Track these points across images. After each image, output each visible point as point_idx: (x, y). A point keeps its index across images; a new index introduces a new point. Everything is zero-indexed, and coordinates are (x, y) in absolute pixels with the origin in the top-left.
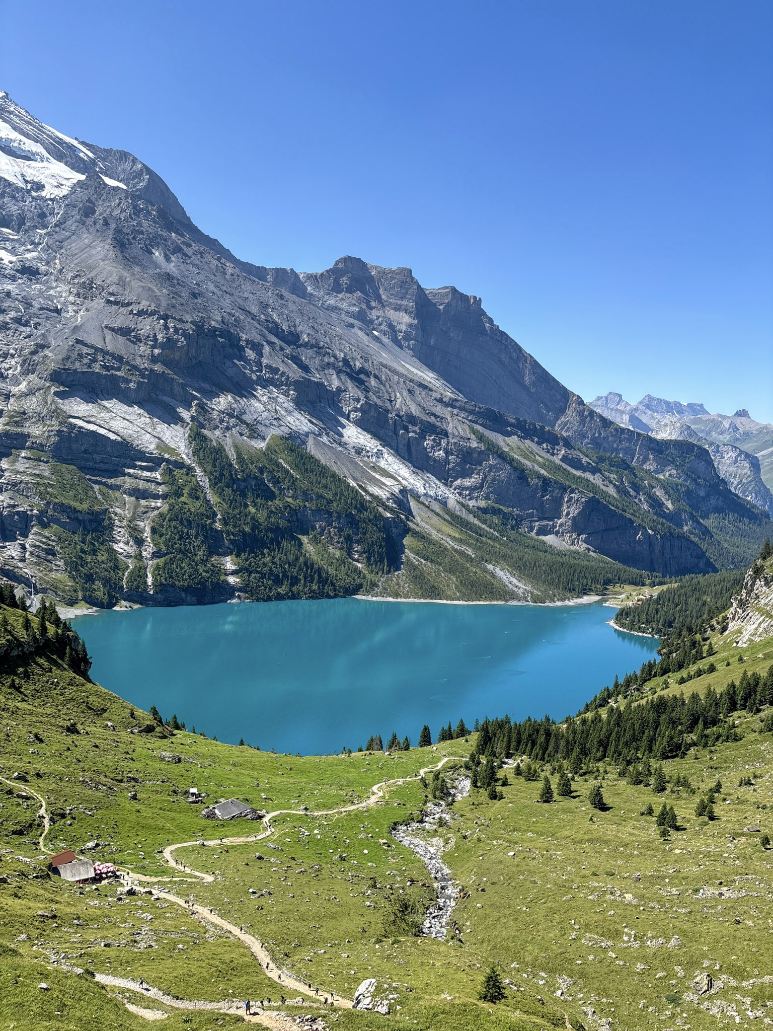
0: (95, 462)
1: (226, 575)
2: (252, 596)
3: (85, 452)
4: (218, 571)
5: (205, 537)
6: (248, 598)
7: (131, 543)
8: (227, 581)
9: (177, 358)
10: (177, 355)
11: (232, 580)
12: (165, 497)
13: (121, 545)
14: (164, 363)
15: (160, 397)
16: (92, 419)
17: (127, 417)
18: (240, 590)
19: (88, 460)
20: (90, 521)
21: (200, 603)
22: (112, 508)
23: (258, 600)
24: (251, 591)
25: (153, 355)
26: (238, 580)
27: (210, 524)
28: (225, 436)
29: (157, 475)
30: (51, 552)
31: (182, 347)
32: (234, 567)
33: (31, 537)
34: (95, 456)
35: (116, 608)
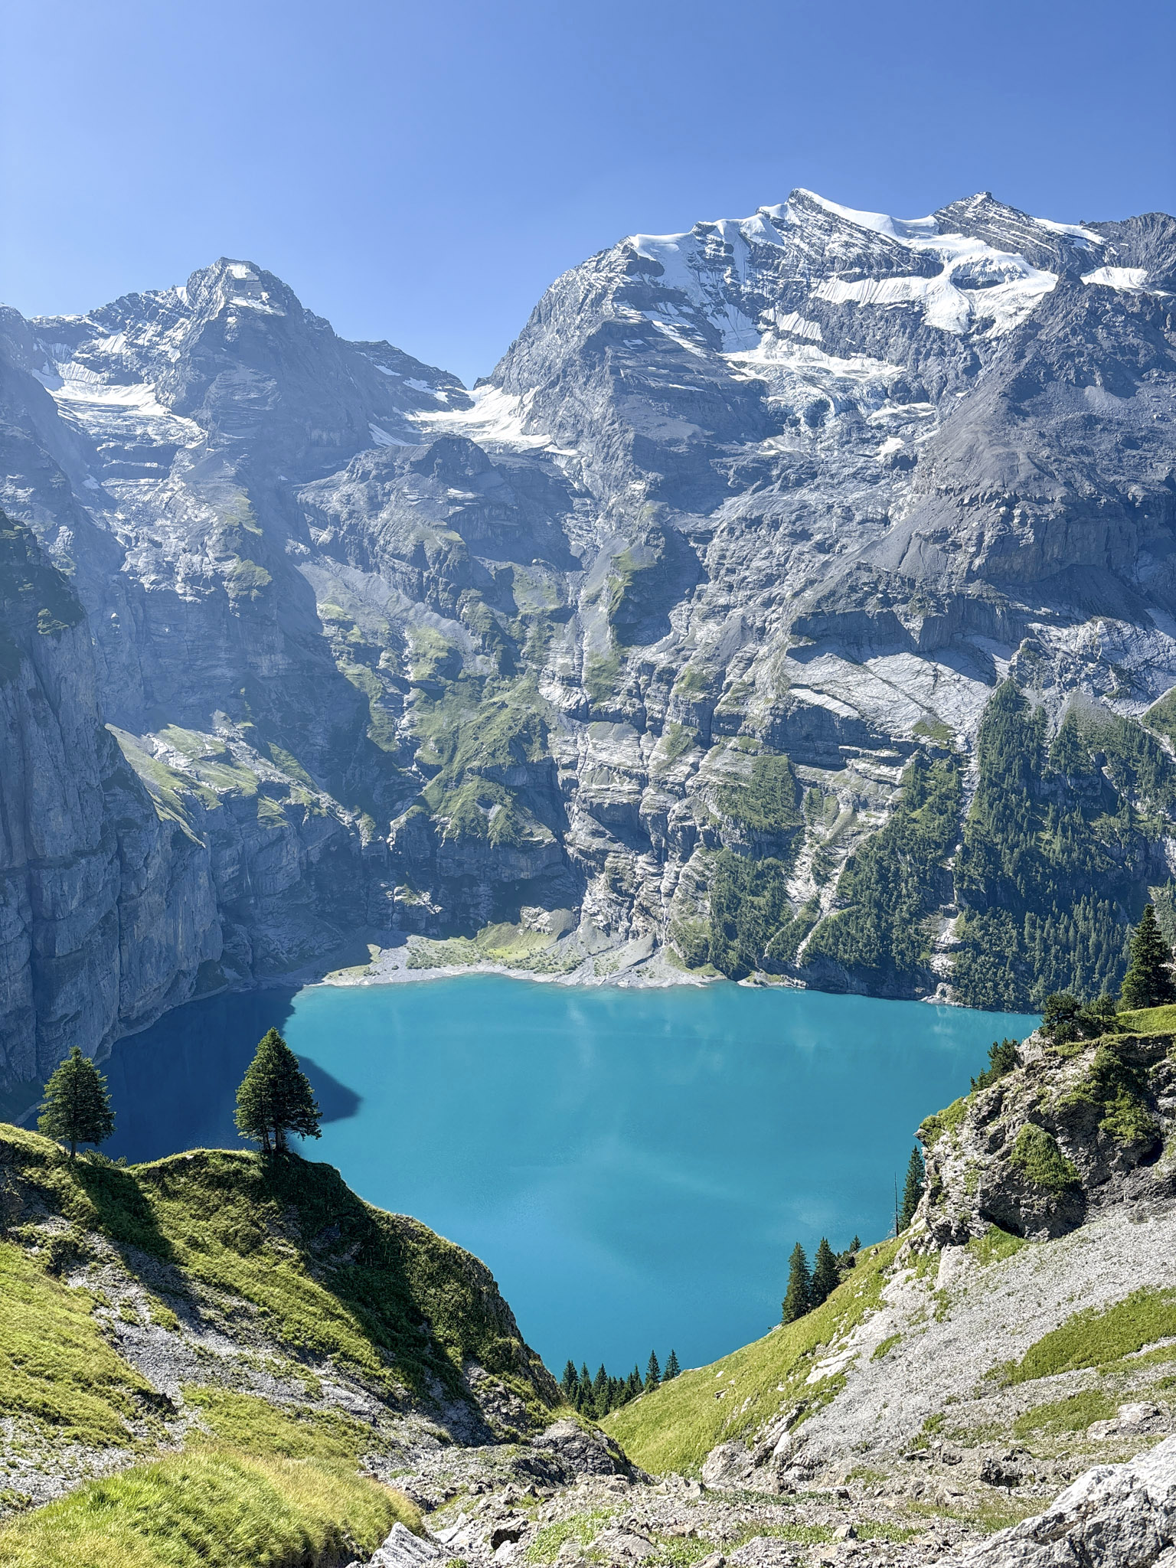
0: (818, 754)
1: (934, 951)
2: (965, 996)
3: (807, 738)
4: (923, 944)
5: (922, 881)
6: (958, 999)
7: (812, 882)
8: (928, 963)
9: (1017, 567)
10: (1018, 563)
11: (940, 963)
12: (895, 807)
13: (799, 883)
14: (988, 580)
15: (968, 640)
16: (825, 688)
17: (893, 679)
18: (948, 981)
19: (807, 750)
20: (770, 844)
21: (873, 993)
22: (812, 824)
23: (975, 1005)
24: (966, 986)
25: (969, 570)
26: (951, 963)
27: (936, 860)
28: (1062, 698)
29: (898, 774)
30: (701, 887)
31: (1027, 547)
32: (953, 940)
33: (691, 862)
34: (819, 744)
35: (742, 983)
